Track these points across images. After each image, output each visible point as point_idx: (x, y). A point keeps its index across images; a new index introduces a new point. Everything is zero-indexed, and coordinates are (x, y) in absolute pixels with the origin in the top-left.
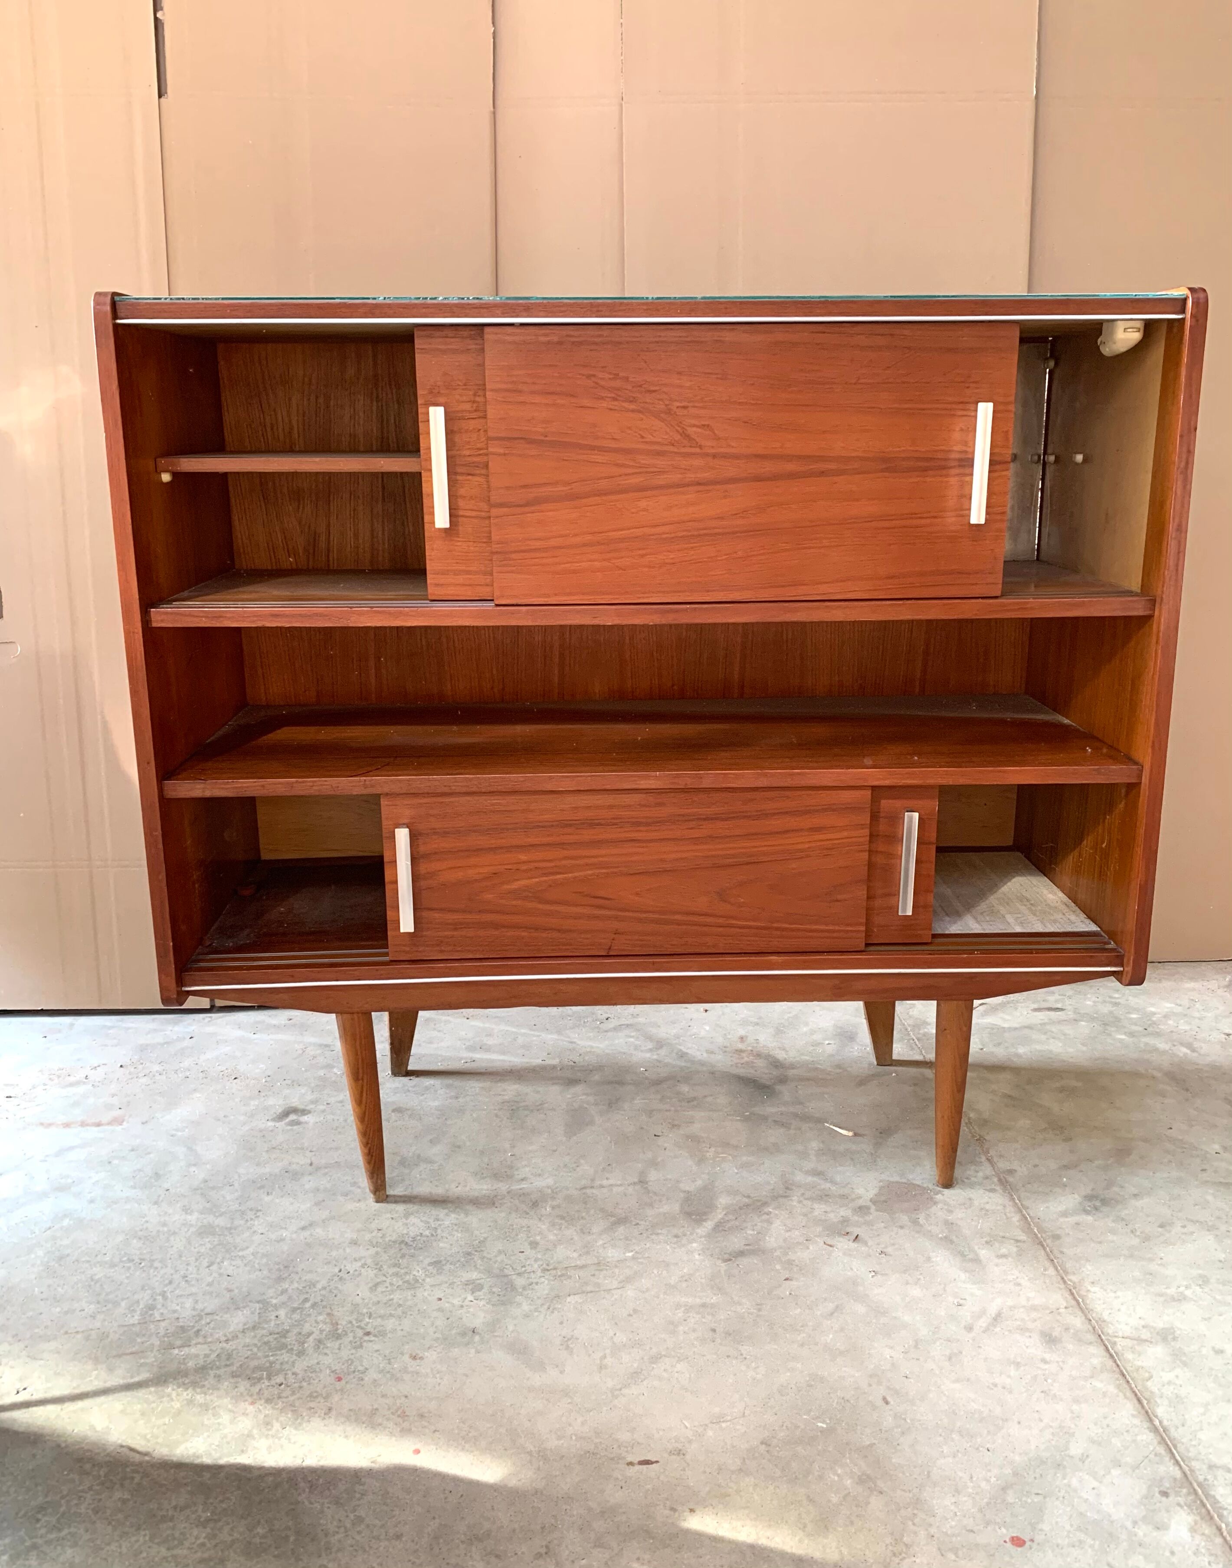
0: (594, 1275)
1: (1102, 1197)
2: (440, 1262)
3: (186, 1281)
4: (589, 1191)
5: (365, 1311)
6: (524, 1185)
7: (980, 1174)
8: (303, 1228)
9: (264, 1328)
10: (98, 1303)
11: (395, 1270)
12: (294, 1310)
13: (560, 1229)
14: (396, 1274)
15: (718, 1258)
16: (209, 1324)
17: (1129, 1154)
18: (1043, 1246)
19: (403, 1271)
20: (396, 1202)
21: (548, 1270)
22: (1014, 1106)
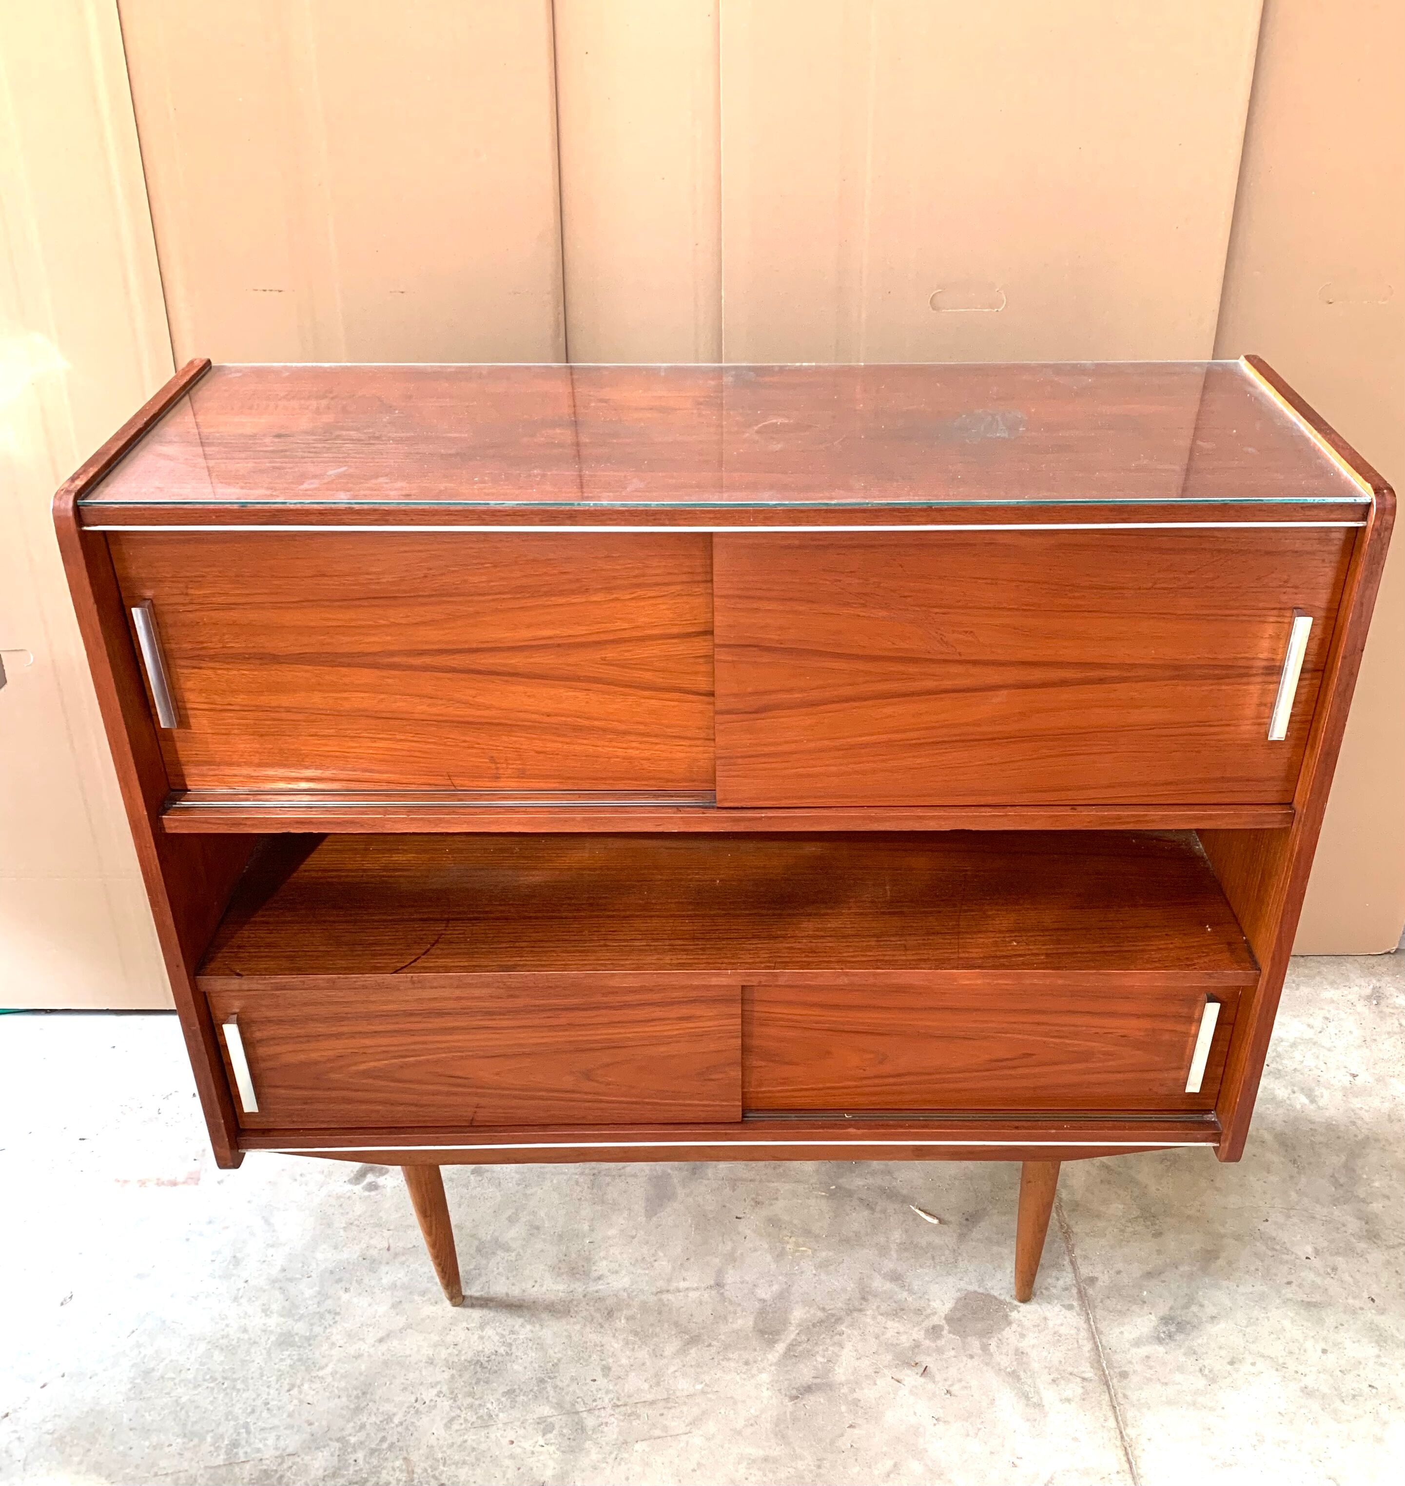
0: (662, 1415)
1: (1179, 1319)
2: (514, 1391)
3: (268, 1409)
4: (665, 1297)
5: (440, 1455)
6: (600, 1286)
7: (1061, 1283)
8: (381, 1340)
9: (343, 1476)
10: (185, 1436)
11: (470, 1400)
12: (373, 1452)
13: (633, 1349)
14: (471, 1406)
15: (786, 1395)
16: (291, 1467)
17: (1217, 1258)
18: (1108, 1387)
19: (477, 1402)
20: (472, 1306)
21: (618, 1406)
22: (1109, 1183)
